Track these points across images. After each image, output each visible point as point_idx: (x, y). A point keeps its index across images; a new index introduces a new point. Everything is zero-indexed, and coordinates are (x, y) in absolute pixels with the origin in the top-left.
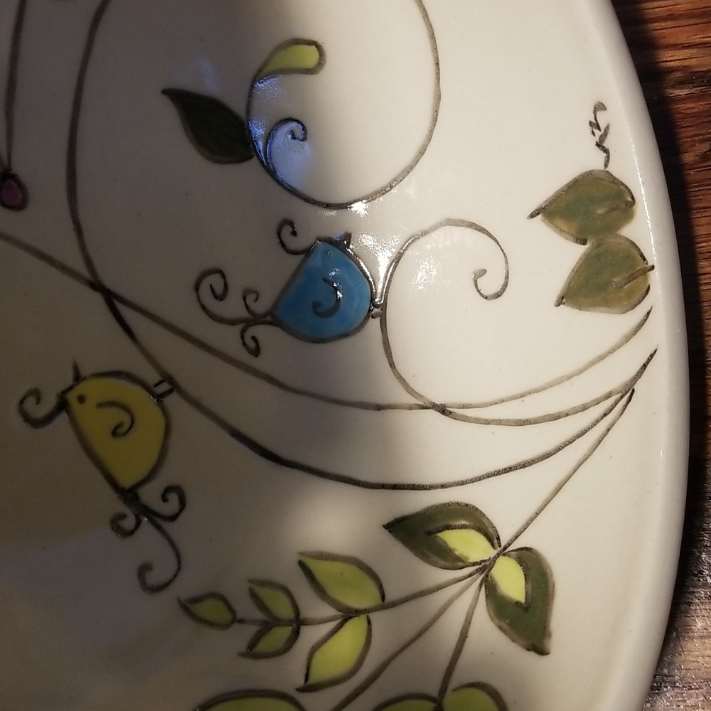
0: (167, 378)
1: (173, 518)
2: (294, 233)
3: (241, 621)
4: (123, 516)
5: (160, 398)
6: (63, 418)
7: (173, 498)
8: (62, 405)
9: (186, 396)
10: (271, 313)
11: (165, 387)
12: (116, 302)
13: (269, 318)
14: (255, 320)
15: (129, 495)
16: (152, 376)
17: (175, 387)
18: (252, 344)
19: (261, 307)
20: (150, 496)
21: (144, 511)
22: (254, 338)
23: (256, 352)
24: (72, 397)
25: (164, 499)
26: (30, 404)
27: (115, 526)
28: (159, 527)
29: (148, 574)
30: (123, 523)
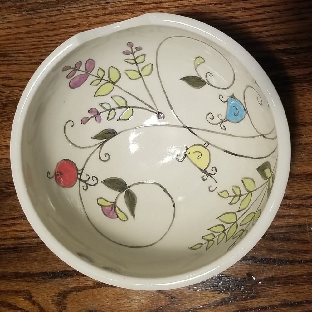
0: (207, 142)
1: (215, 174)
2: (223, 97)
3: (230, 196)
4: (204, 176)
5: (206, 147)
7: (214, 169)
8: (186, 156)
9: (212, 145)
10: (226, 118)
12: (190, 129)
13: (226, 120)
14: (223, 121)
15: (204, 171)
16: (203, 143)
17: (209, 144)
18: (223, 128)
19: (223, 118)
20: (209, 170)
21: (209, 174)
22: (224, 126)
23: (225, 129)
24: (187, 153)
25: (212, 170)
27: (202, 178)
28: (212, 177)
29: (211, 188)
30: (204, 178)
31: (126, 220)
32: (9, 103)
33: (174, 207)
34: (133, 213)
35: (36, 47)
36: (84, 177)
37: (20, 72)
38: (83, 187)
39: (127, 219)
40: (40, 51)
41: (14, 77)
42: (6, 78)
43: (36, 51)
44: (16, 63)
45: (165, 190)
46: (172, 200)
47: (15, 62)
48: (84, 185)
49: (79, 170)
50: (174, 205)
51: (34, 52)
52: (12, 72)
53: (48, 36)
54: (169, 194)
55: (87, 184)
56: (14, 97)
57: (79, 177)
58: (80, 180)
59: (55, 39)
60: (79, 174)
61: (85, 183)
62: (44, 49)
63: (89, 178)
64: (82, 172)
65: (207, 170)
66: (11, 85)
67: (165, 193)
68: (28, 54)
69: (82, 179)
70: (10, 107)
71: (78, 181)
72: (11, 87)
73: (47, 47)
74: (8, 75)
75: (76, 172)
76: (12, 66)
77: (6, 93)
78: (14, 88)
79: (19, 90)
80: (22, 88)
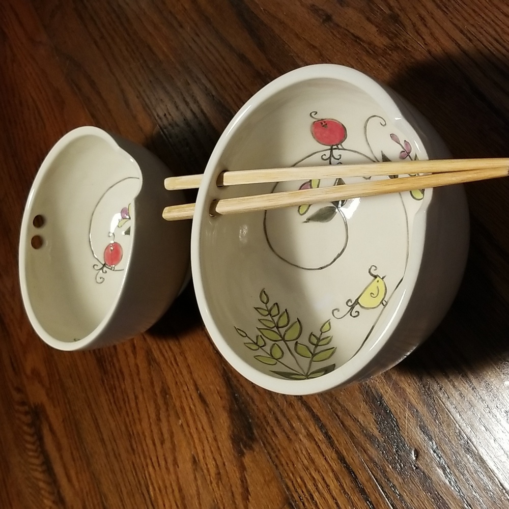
0: (387, 303)
1: (351, 315)
3: (321, 334)
4: (351, 302)
6: (373, 278)
7: (357, 314)
8: (375, 277)
9: (383, 310)
11: (384, 303)
15: (357, 302)
16: (386, 299)
17: (385, 306)
20: (357, 308)
21: (352, 307)
24: (378, 278)
25: (356, 312)
26: (373, 268)
27: (349, 300)
28: (349, 312)
29: (337, 311)
30: (350, 302)
31: (300, 214)
32: (401, 49)
33: (319, 269)
34: (309, 220)
35: (477, 10)
36: (336, 153)
37: (439, 25)
38: (325, 155)
39: (302, 215)
40: (476, 18)
41: (428, 25)
42: (422, 19)
43: (473, 14)
44: (444, 11)
45: (339, 255)
46: (327, 266)
47: (445, 9)
48: (328, 155)
49: (341, 145)
50: (321, 268)
51: (470, 15)
52: (432, 17)
53: (499, 9)
54: (335, 260)
55: (330, 158)
56: (410, 47)
57: (334, 147)
58: (331, 149)
59: (501, 19)
60: (337, 146)
61: (330, 156)
62: (481, 20)
63: (338, 159)
64: (341, 149)
65: (358, 305)
66: (419, 32)
67: (336, 256)
68: (463, 12)
69: (334, 151)
70: (398, 54)
71: (329, 147)
72: (417, 32)
73: (486, 21)
74: (427, 16)
75: (338, 143)
76: (439, 10)
77: (408, 36)
78: (419, 37)
79: (421, 44)
80: (425, 44)
